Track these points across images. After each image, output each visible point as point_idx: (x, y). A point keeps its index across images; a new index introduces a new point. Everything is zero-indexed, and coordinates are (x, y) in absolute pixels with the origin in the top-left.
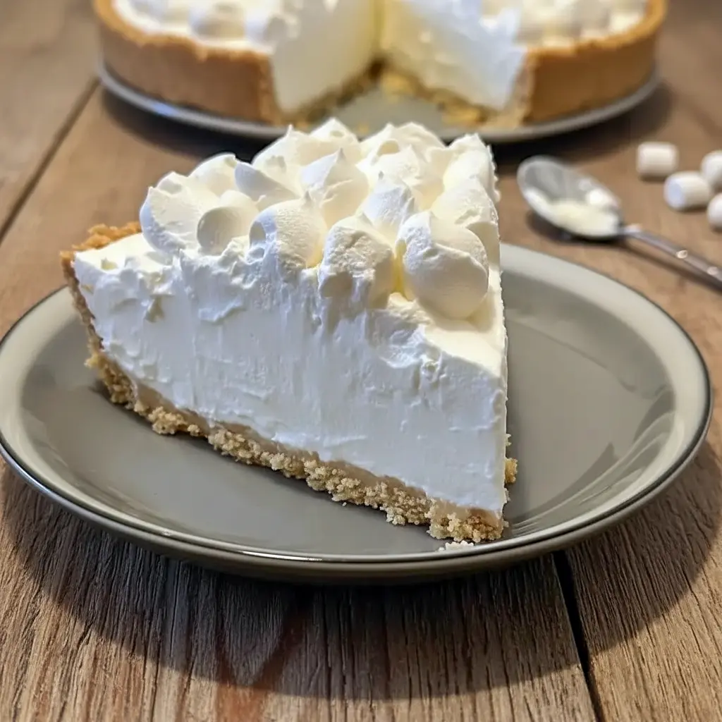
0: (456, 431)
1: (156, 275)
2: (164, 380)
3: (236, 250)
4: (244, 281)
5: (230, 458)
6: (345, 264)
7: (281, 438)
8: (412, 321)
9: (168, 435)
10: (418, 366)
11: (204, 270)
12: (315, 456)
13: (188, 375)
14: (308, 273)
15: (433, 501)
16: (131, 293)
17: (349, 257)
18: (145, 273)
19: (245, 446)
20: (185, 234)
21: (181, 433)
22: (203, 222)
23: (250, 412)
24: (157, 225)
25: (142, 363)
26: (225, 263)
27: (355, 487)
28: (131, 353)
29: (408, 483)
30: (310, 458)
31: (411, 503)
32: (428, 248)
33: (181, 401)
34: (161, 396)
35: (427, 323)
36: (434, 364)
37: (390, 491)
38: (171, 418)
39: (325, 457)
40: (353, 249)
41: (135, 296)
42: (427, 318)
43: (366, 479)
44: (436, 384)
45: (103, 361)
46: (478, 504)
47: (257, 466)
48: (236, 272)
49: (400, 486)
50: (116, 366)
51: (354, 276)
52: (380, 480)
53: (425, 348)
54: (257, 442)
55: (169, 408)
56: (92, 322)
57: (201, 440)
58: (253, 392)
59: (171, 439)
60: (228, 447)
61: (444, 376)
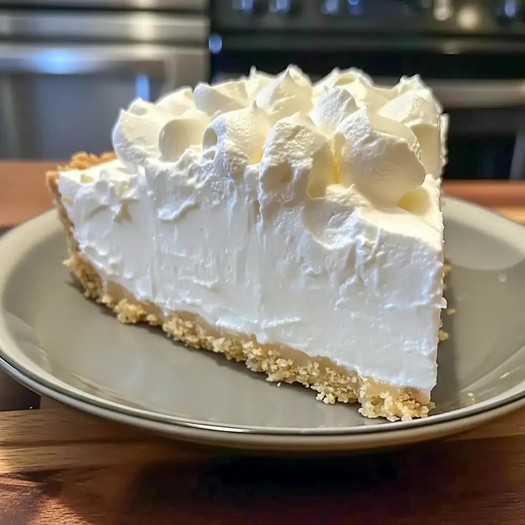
0: (392, 309)
1: (124, 183)
2: (129, 276)
3: (192, 155)
4: (198, 181)
5: (181, 343)
6: (285, 154)
7: (223, 323)
8: (348, 204)
9: (131, 324)
10: (353, 247)
11: (164, 174)
12: (253, 338)
13: (148, 270)
14: (252, 168)
15: (365, 380)
16: (103, 200)
18: (115, 182)
19: (193, 332)
20: (150, 147)
21: (142, 322)
22: (164, 132)
23: (198, 301)
24: (126, 140)
25: (112, 261)
26: (182, 166)
27: (289, 367)
28: (102, 252)
29: (339, 362)
30: (247, 341)
31: (342, 382)
32: (367, 136)
33: (141, 293)
34: (126, 290)
35: (364, 205)
36: (372, 242)
37: (322, 369)
38: (132, 308)
39: (262, 338)
40: (294, 141)
41: (107, 203)
42: (364, 201)
43: (299, 358)
44: (373, 261)
45: (81, 262)
46: (411, 382)
47: (204, 349)
48: (191, 174)
49: (333, 366)
50: (90, 266)
51: (293, 165)
52: (313, 360)
53: (360, 227)
54: (203, 327)
55: (132, 300)
56: (71, 229)
57: (157, 329)
58: (202, 283)
59: (133, 328)
60: (178, 332)
61: (381, 253)
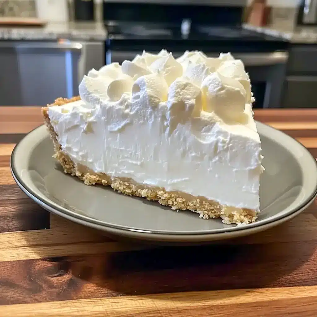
0: (236, 171)
1: (88, 113)
2: (91, 161)
3: (126, 97)
4: (131, 111)
5: (121, 193)
6: (181, 97)
7: (147, 182)
8: (213, 121)
9: (92, 185)
10: (217, 142)
11: (111, 108)
12: (164, 190)
13: (102, 156)
14: (162, 104)
15: (224, 206)
16: (76, 122)
17: (183, 94)
18: (82, 113)
19: (129, 187)
20: (101, 95)
21: (98, 184)
22: (110, 87)
23: (132, 172)
24: (88, 92)
25: (80, 154)
26: (121, 104)
27: (183, 203)
28: (75, 150)
29: (210, 199)
30: (160, 190)
31: (212, 208)
32: (220, 87)
33: (98, 169)
34: (88, 168)
35: (220, 121)
36: (225, 140)
37: (201, 202)
38: (93, 177)
39: (168, 189)
40: (184, 90)
41: (78, 124)
42: (220, 119)
43: (189, 197)
44: (227, 150)
45: (62, 154)
46: (247, 206)
47: (133, 195)
48: (127, 107)
49: (206, 200)
50: (67, 156)
51: (186, 102)
52: (196, 198)
53: (220, 132)
54: (135, 185)
55: (92, 173)
56: (56, 137)
57: (108, 187)
58: (134, 162)
59: (94, 187)
60: (121, 188)
61: (231, 145)
